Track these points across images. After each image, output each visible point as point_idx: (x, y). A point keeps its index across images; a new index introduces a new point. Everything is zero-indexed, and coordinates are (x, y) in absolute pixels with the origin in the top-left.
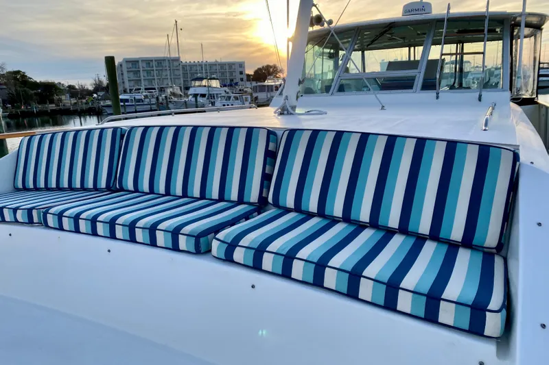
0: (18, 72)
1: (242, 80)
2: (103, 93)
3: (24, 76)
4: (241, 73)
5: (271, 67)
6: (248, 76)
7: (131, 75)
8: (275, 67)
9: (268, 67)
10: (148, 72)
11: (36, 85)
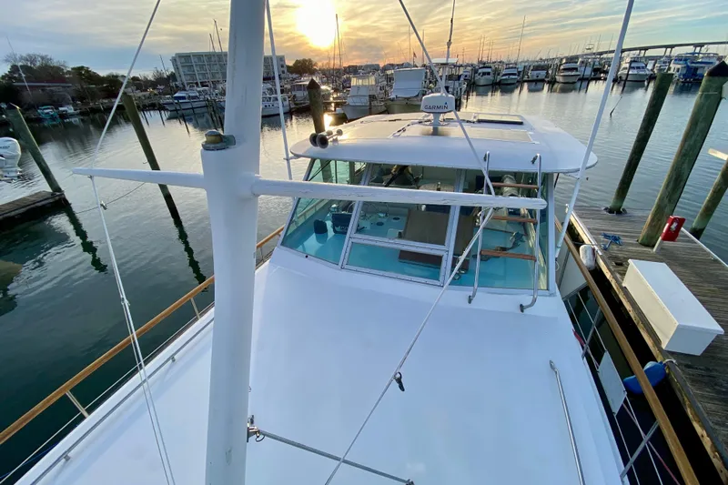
0: (82, 68)
1: (283, 72)
2: (162, 87)
3: (88, 71)
4: (282, 66)
5: (306, 61)
6: (288, 67)
7: (186, 69)
8: (310, 61)
9: (304, 61)
10: (202, 67)
11: (101, 80)
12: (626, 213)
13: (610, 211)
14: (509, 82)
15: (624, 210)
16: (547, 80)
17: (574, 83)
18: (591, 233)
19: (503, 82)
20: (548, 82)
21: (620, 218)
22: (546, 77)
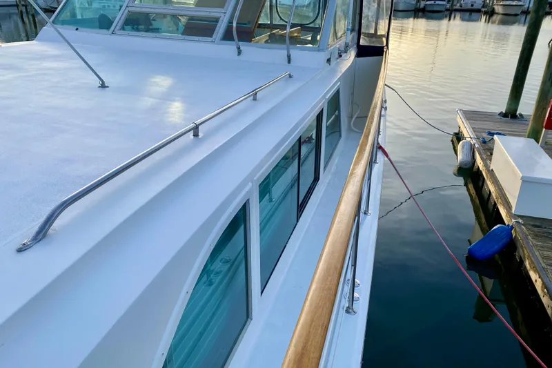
12: (523, 118)
13: (505, 115)
14: (436, 9)
15: (521, 115)
16: (483, 10)
17: (516, 15)
18: (474, 131)
19: (428, 9)
20: (486, 13)
21: (515, 121)
22: (483, 7)
